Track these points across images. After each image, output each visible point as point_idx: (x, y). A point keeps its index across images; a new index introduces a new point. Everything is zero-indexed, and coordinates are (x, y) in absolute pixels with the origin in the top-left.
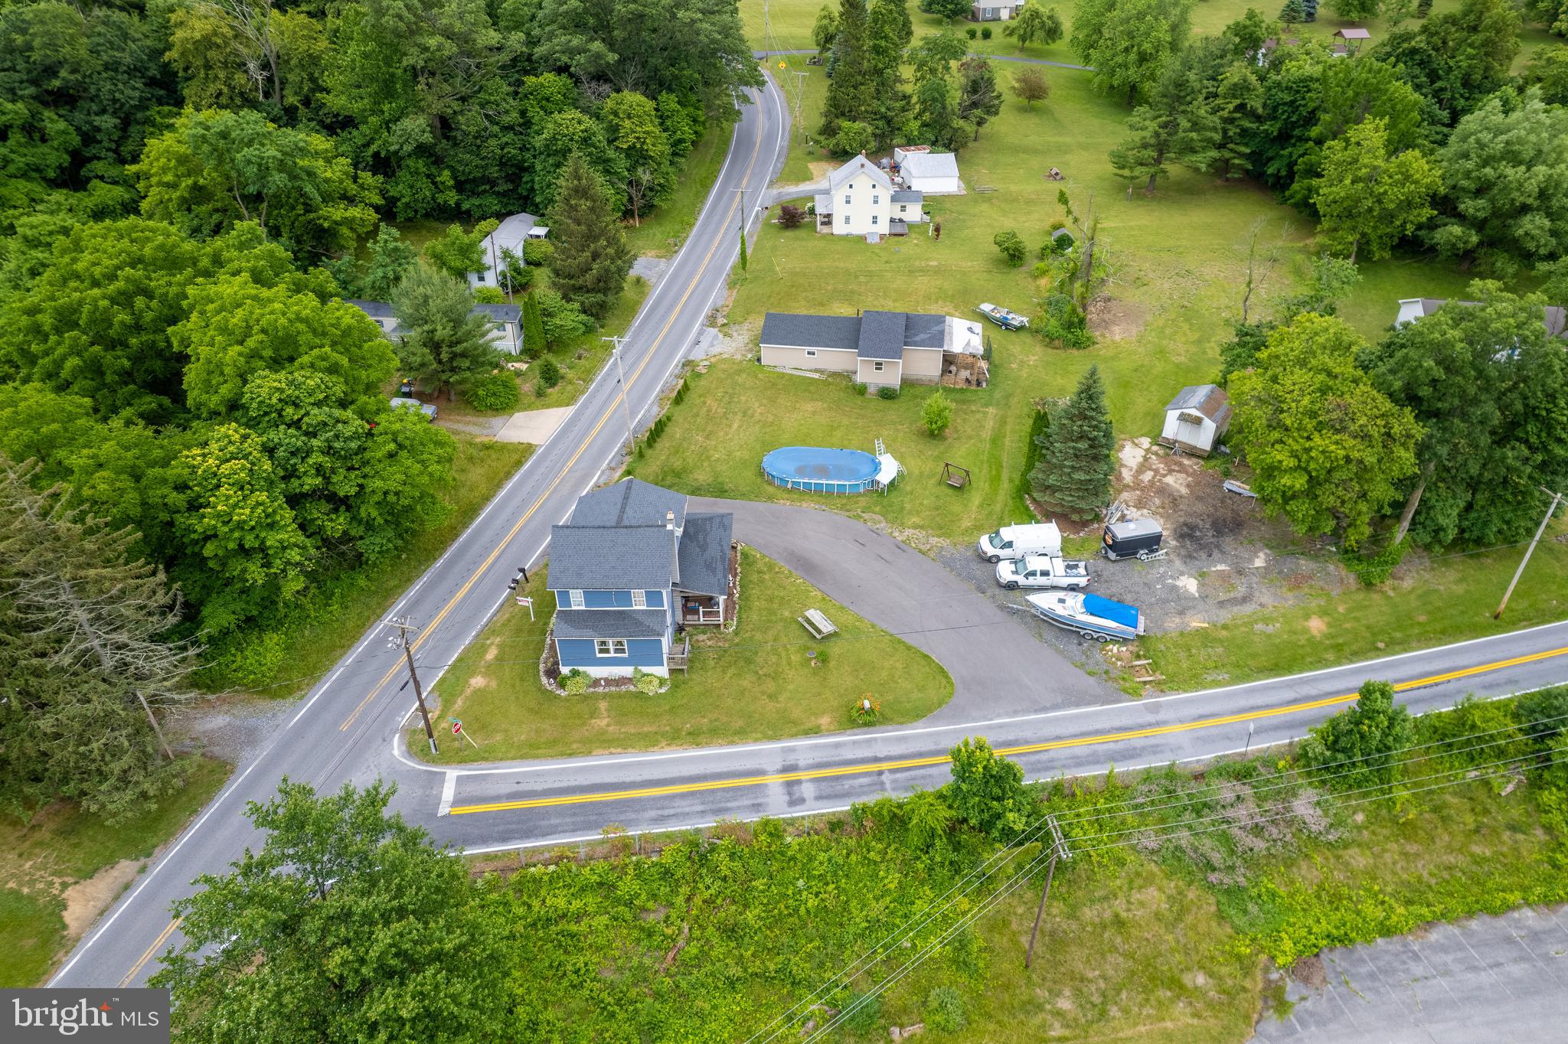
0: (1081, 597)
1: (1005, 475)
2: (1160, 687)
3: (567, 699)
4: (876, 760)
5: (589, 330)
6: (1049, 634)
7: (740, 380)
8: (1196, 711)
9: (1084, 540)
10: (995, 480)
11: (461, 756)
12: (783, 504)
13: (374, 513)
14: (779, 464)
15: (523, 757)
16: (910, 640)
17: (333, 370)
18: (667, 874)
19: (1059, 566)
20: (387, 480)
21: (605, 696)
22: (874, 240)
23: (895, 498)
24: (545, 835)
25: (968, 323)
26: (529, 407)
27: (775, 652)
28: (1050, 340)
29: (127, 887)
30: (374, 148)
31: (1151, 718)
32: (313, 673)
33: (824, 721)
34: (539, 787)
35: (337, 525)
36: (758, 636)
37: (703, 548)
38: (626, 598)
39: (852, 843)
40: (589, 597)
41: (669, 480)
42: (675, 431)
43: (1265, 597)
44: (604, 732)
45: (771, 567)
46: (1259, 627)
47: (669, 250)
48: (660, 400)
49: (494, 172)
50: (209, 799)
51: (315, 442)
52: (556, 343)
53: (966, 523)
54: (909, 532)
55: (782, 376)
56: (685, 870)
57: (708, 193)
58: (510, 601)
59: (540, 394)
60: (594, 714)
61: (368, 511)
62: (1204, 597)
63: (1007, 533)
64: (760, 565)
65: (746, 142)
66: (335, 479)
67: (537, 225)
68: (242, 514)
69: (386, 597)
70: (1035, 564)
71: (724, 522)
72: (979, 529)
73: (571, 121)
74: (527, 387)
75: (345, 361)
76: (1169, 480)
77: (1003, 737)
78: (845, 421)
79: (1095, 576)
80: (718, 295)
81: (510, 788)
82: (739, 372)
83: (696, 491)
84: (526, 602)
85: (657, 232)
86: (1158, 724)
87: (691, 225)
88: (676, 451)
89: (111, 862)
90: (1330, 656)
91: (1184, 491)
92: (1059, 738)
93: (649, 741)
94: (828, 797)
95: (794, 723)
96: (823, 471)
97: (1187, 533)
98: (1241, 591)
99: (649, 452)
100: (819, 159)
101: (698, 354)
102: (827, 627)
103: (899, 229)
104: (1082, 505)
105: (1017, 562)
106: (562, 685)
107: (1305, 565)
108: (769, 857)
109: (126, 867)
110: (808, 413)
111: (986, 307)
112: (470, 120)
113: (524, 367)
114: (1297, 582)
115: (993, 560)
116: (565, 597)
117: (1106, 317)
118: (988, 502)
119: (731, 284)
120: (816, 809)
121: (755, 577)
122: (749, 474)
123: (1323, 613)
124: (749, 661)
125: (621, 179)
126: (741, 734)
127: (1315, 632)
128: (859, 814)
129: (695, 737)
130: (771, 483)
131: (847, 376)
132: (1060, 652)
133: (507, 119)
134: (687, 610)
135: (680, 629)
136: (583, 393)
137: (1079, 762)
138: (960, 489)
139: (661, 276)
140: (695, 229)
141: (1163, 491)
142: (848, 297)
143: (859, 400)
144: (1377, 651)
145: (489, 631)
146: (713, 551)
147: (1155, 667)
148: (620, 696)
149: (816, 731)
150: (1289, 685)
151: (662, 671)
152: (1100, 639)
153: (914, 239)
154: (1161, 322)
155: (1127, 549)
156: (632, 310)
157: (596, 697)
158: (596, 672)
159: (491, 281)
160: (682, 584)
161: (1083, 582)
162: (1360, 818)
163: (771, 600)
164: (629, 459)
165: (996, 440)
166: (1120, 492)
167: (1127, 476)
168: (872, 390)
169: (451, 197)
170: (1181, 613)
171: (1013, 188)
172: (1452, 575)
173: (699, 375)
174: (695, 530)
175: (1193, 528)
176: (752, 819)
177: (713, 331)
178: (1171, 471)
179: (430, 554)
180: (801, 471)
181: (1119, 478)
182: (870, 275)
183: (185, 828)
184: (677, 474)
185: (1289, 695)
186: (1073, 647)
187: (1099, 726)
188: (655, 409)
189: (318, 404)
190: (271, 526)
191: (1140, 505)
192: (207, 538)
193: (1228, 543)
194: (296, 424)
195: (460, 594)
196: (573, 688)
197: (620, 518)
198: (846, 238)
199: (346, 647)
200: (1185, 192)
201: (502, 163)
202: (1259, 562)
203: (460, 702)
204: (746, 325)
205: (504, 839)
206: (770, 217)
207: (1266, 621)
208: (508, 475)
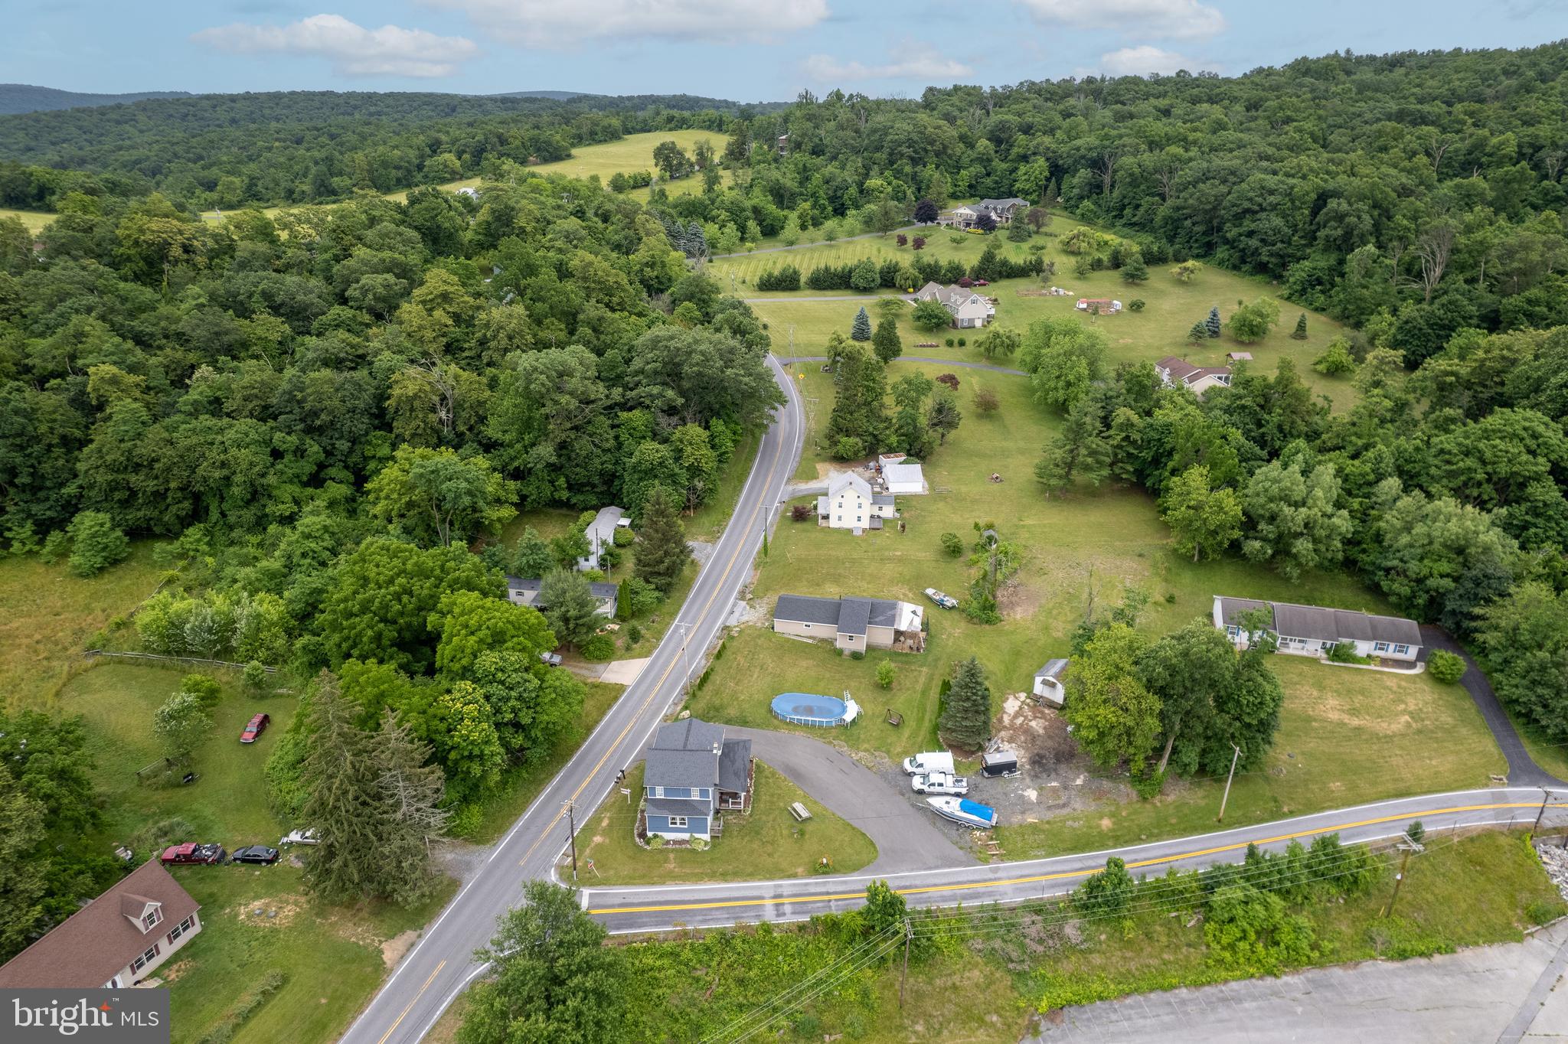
0: (960, 800)
1: (927, 718)
2: (1002, 858)
3: (651, 851)
4: (828, 893)
5: (660, 600)
6: (939, 824)
7: (760, 642)
8: (1019, 873)
9: (971, 763)
10: (920, 720)
11: (591, 882)
12: (784, 732)
13: (539, 734)
14: (782, 705)
15: (627, 884)
16: (855, 823)
17: (523, 650)
18: (708, 949)
19: (950, 780)
20: (551, 715)
21: (673, 850)
22: (858, 533)
23: (855, 731)
24: (640, 927)
25: (913, 607)
26: (621, 658)
27: (773, 827)
28: (971, 618)
29: (413, 945)
30: (516, 464)
31: (991, 876)
32: (501, 830)
33: (800, 870)
34: (635, 901)
35: (518, 741)
36: (764, 818)
37: (733, 762)
38: (688, 792)
39: (811, 938)
40: (667, 792)
41: (712, 714)
42: (716, 679)
43: (1078, 805)
44: (671, 872)
45: (773, 774)
46: (1070, 823)
47: (713, 537)
48: (707, 655)
49: (596, 480)
50: (449, 901)
51: (513, 694)
52: (639, 612)
53: (899, 750)
54: (861, 754)
55: (788, 640)
56: (718, 948)
57: (742, 487)
58: (616, 789)
59: (628, 649)
60: (666, 861)
61: (536, 733)
62: (1039, 803)
63: (921, 758)
64: (767, 773)
65: (772, 444)
66: (521, 714)
67: (623, 516)
68: (475, 736)
69: (538, 784)
70: (935, 778)
71: (745, 745)
72: (906, 753)
73: (650, 450)
74: (620, 643)
75: (529, 645)
76: (1033, 724)
77: (903, 883)
78: (828, 675)
79: (973, 787)
80: (747, 575)
81: (620, 901)
82: (759, 636)
83: (728, 722)
84: (626, 792)
85: (706, 521)
86: (995, 879)
87: (730, 515)
88: (717, 693)
89: (402, 931)
90: (1110, 843)
91: (1041, 731)
92: (935, 885)
93: (699, 878)
94: (799, 913)
95: (782, 871)
96: (810, 711)
97: (1037, 761)
98: (1063, 800)
99: (699, 693)
100: (824, 460)
101: (732, 622)
102: (805, 814)
103: (876, 525)
104: (970, 741)
105: (925, 776)
106: (648, 843)
107: (1106, 784)
108: (764, 944)
109: (410, 935)
110: (803, 668)
111: (930, 591)
112: (583, 445)
113: (617, 627)
114: (1099, 795)
115: (911, 775)
116: (653, 790)
117: (1014, 599)
118: (914, 735)
119: (757, 566)
120: (791, 919)
121: (763, 781)
122: (763, 711)
123: (1112, 815)
124: (757, 833)
125: (683, 487)
126: (751, 876)
127: (1104, 828)
128: (815, 921)
129: (724, 876)
130: (776, 717)
131: (830, 642)
132: (944, 834)
133: (607, 446)
134: (722, 800)
135: (717, 812)
136: (655, 648)
137: (944, 899)
138: (897, 725)
139: (708, 558)
140: (733, 519)
141: (1027, 731)
142: (836, 579)
143: (837, 660)
144: (1140, 840)
145: (603, 808)
146: (739, 764)
147: (1001, 846)
148: (682, 851)
149: (795, 876)
150: (1080, 860)
151: (706, 837)
152: (969, 828)
153: (887, 533)
154: (1051, 605)
155: (995, 770)
156: (688, 585)
157: (667, 851)
158: (668, 836)
159: (593, 561)
160: (720, 785)
161: (964, 791)
162: (1103, 937)
163: (772, 795)
164: (686, 698)
165: (924, 693)
166: (999, 731)
167: (1006, 720)
168: (846, 652)
169: (564, 495)
170: (1023, 813)
171: (964, 489)
172: (1201, 793)
173: (733, 638)
174: (729, 748)
175: (1041, 757)
176: (755, 923)
177: (743, 603)
178: (1035, 717)
179: (564, 758)
180: (796, 710)
181: (1000, 720)
182: (853, 561)
183: (439, 915)
184: (717, 710)
185: (1079, 865)
186: (954, 832)
187: (960, 879)
188: (703, 662)
189: (515, 671)
190: (486, 743)
191: (1011, 740)
192: (452, 748)
193: (1063, 768)
194: (502, 683)
195: (584, 785)
196: (656, 845)
197: (685, 745)
198: (838, 530)
199: (518, 816)
200: (1090, 494)
201: (601, 474)
202: (1079, 782)
203: (588, 851)
204: (765, 600)
205: (618, 929)
206: (786, 511)
207: (1074, 820)
208: (610, 706)
